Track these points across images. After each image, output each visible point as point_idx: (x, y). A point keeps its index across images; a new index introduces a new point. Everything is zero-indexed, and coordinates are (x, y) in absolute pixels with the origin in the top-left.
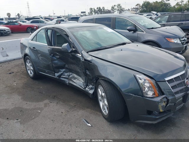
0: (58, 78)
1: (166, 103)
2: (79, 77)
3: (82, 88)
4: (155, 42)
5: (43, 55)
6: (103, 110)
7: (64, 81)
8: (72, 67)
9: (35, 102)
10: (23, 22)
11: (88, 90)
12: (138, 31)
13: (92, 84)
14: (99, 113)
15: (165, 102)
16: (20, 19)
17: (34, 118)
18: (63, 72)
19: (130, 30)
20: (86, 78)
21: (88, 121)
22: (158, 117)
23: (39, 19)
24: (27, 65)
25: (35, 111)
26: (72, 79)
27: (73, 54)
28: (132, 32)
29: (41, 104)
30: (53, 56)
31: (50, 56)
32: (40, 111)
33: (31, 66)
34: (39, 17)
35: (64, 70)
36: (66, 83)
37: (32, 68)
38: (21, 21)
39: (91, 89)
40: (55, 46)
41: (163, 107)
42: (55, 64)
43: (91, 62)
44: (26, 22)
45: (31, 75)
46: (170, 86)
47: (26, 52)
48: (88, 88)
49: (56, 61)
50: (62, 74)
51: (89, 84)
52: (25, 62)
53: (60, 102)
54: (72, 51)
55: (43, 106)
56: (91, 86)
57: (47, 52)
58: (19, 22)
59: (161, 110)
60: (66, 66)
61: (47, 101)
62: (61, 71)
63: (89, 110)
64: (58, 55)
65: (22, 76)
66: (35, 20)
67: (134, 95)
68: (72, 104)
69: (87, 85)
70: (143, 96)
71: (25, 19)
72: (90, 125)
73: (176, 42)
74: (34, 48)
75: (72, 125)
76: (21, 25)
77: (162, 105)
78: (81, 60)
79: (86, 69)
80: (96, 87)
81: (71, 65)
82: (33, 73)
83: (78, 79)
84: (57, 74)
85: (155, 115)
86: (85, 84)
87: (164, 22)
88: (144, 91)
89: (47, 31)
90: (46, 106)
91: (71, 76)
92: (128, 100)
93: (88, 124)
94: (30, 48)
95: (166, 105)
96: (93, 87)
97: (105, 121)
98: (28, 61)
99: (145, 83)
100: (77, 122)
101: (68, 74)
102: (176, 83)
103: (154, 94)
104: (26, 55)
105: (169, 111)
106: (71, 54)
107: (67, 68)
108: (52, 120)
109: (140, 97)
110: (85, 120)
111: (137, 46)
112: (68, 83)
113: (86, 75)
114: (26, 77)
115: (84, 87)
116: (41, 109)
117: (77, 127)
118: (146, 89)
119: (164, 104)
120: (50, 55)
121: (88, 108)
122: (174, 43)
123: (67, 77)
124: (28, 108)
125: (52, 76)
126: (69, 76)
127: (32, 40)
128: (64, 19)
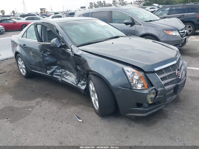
0: (50, 75)
1: (155, 94)
2: (71, 73)
3: (75, 84)
4: (153, 36)
5: (34, 52)
6: (95, 106)
7: (57, 78)
8: (64, 63)
9: (27, 101)
10: (18, 19)
11: (80, 86)
12: (135, 24)
13: (84, 79)
14: (91, 109)
15: (153, 94)
16: (15, 16)
17: (24, 117)
18: (55, 69)
19: (127, 24)
20: (77, 74)
21: (80, 117)
22: (148, 109)
23: (35, 15)
24: (19, 64)
25: (26, 109)
26: (65, 76)
27: (63, 49)
28: (130, 25)
29: (33, 103)
30: (44, 52)
31: (41, 53)
32: (31, 110)
33: (22, 64)
34: (34, 14)
35: (56, 67)
36: (59, 80)
37: (24, 66)
38: (15, 19)
39: (83, 85)
40: (45, 42)
41: (151, 98)
42: (46, 61)
43: (81, 57)
44: (21, 19)
45: (24, 74)
46: (159, 77)
47: (17, 50)
48: (80, 84)
49: (47, 58)
50: (54, 71)
51: (81, 79)
52: (17, 60)
53: (53, 100)
54: (61, 47)
55: (34, 104)
56: (83, 82)
57: (38, 49)
58: (14, 20)
59: (150, 102)
60: (58, 62)
61: (39, 99)
62: (53, 68)
63: (82, 106)
64: (48, 52)
65: (15, 75)
66: (31, 17)
67: (122, 88)
68: (65, 101)
69: (79, 81)
70: (131, 89)
71: (20, 17)
72: (81, 121)
73: (174, 34)
74: (24, 45)
75: (63, 122)
76: (15, 22)
77: (151, 97)
78: (71, 55)
79: (77, 64)
80: (87, 82)
81: (63, 61)
82: (25, 72)
83: (70, 76)
84: (49, 72)
85: (145, 107)
86: (77, 81)
87: (165, 15)
88: (132, 84)
89: (36, 26)
90: (38, 104)
91: (63, 73)
92: (116, 93)
93: (79, 120)
94: (20, 45)
95: (155, 97)
96: (85, 82)
97: (96, 115)
98: (20, 59)
99: (134, 75)
100: (68, 119)
101: (60, 70)
102: (166, 75)
103: (143, 86)
104: (17, 53)
105: (159, 102)
106: (61, 49)
107: (58, 65)
108: (43, 118)
109: (128, 89)
110: (77, 116)
111: (130, 39)
112: (60, 80)
113: (77, 70)
114: (19, 76)
115: (77, 83)
116: (32, 107)
117: (68, 123)
118: (135, 81)
119: (153, 96)
120: (41, 51)
121: (80, 104)
122: (173, 35)
123: (60, 74)
124: (19, 106)
125: (44, 74)
126: (61, 73)
127: (22, 37)
128: (61, 15)
